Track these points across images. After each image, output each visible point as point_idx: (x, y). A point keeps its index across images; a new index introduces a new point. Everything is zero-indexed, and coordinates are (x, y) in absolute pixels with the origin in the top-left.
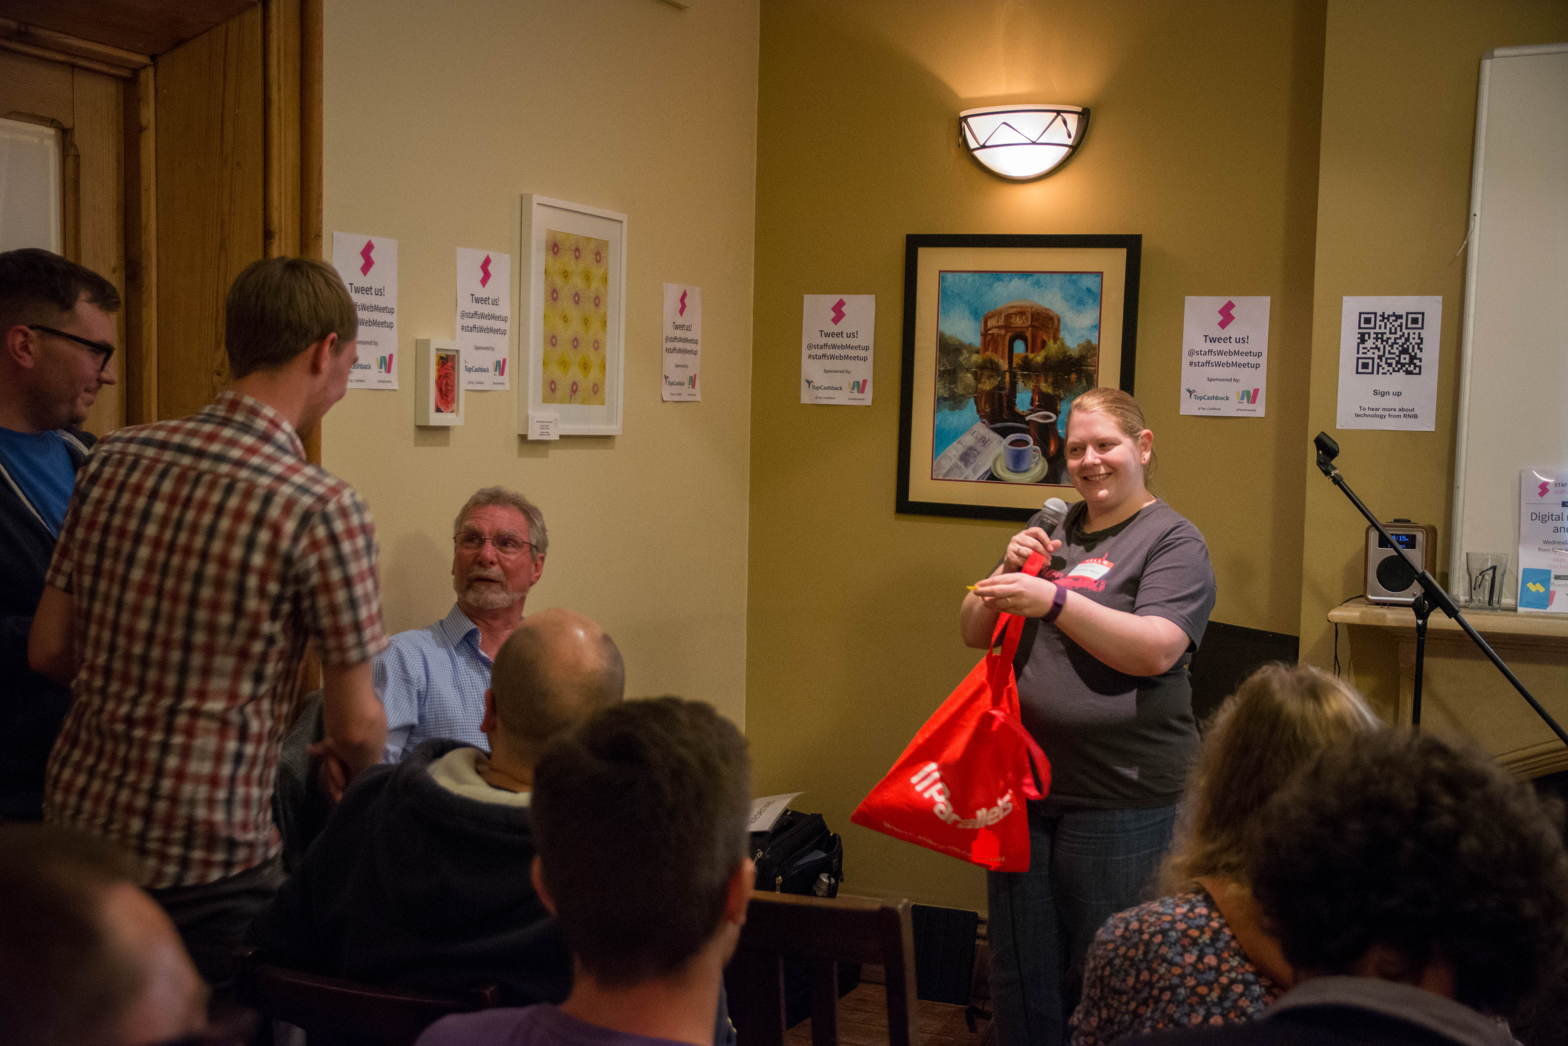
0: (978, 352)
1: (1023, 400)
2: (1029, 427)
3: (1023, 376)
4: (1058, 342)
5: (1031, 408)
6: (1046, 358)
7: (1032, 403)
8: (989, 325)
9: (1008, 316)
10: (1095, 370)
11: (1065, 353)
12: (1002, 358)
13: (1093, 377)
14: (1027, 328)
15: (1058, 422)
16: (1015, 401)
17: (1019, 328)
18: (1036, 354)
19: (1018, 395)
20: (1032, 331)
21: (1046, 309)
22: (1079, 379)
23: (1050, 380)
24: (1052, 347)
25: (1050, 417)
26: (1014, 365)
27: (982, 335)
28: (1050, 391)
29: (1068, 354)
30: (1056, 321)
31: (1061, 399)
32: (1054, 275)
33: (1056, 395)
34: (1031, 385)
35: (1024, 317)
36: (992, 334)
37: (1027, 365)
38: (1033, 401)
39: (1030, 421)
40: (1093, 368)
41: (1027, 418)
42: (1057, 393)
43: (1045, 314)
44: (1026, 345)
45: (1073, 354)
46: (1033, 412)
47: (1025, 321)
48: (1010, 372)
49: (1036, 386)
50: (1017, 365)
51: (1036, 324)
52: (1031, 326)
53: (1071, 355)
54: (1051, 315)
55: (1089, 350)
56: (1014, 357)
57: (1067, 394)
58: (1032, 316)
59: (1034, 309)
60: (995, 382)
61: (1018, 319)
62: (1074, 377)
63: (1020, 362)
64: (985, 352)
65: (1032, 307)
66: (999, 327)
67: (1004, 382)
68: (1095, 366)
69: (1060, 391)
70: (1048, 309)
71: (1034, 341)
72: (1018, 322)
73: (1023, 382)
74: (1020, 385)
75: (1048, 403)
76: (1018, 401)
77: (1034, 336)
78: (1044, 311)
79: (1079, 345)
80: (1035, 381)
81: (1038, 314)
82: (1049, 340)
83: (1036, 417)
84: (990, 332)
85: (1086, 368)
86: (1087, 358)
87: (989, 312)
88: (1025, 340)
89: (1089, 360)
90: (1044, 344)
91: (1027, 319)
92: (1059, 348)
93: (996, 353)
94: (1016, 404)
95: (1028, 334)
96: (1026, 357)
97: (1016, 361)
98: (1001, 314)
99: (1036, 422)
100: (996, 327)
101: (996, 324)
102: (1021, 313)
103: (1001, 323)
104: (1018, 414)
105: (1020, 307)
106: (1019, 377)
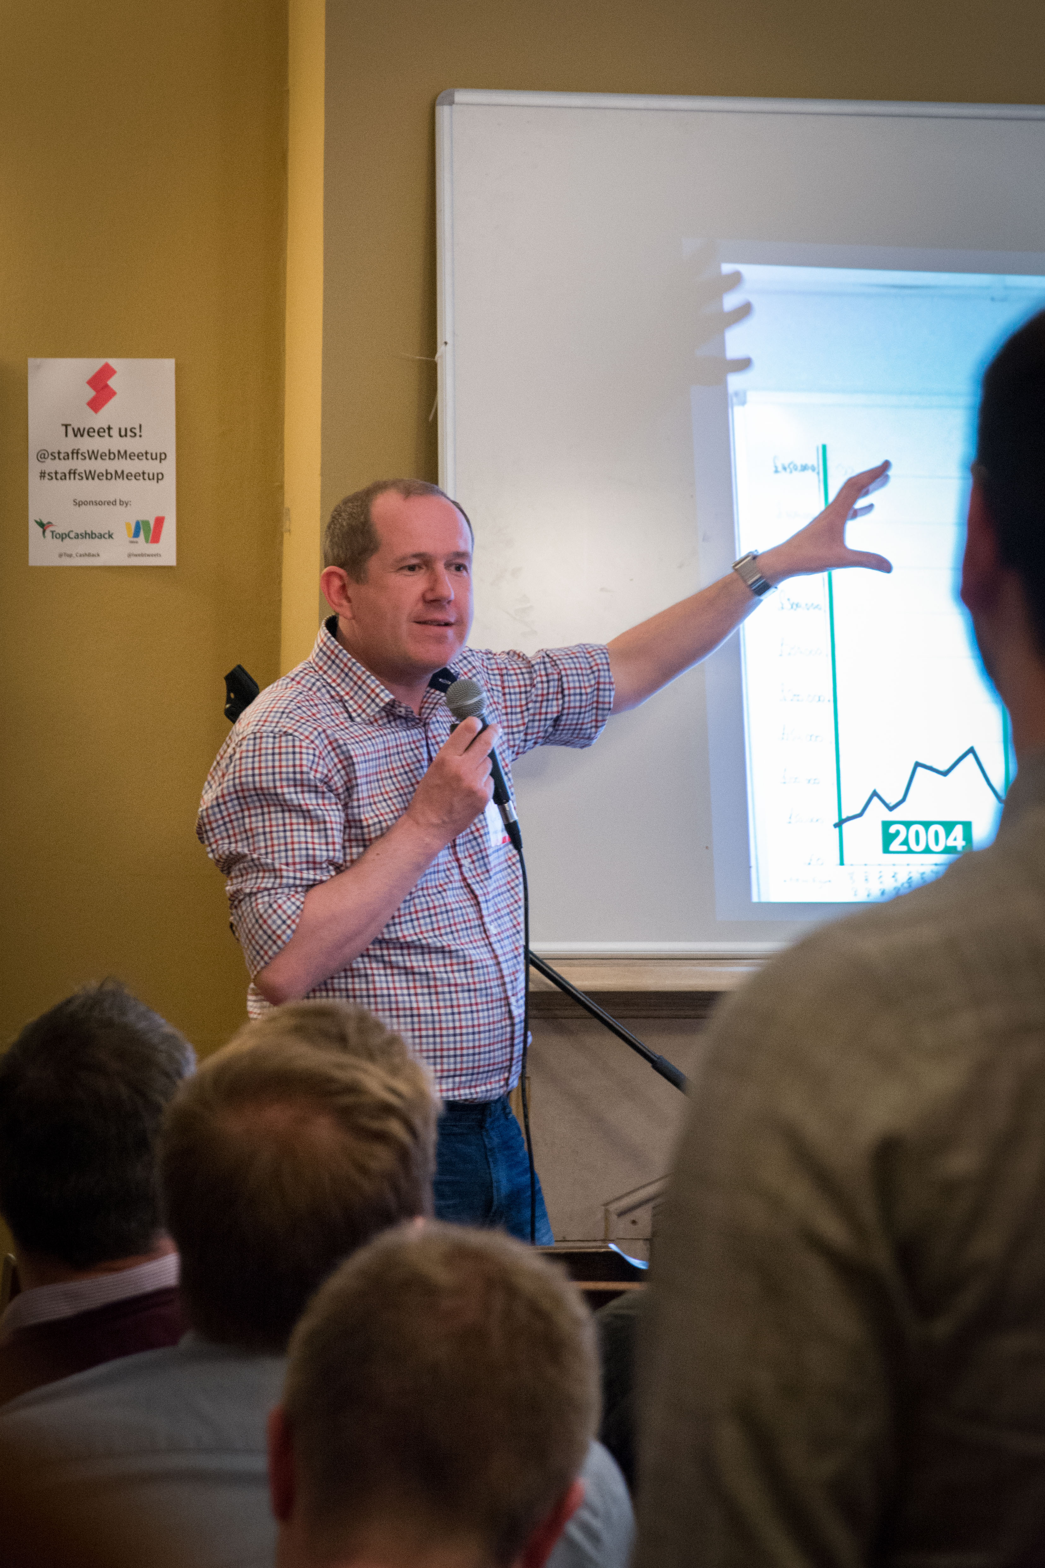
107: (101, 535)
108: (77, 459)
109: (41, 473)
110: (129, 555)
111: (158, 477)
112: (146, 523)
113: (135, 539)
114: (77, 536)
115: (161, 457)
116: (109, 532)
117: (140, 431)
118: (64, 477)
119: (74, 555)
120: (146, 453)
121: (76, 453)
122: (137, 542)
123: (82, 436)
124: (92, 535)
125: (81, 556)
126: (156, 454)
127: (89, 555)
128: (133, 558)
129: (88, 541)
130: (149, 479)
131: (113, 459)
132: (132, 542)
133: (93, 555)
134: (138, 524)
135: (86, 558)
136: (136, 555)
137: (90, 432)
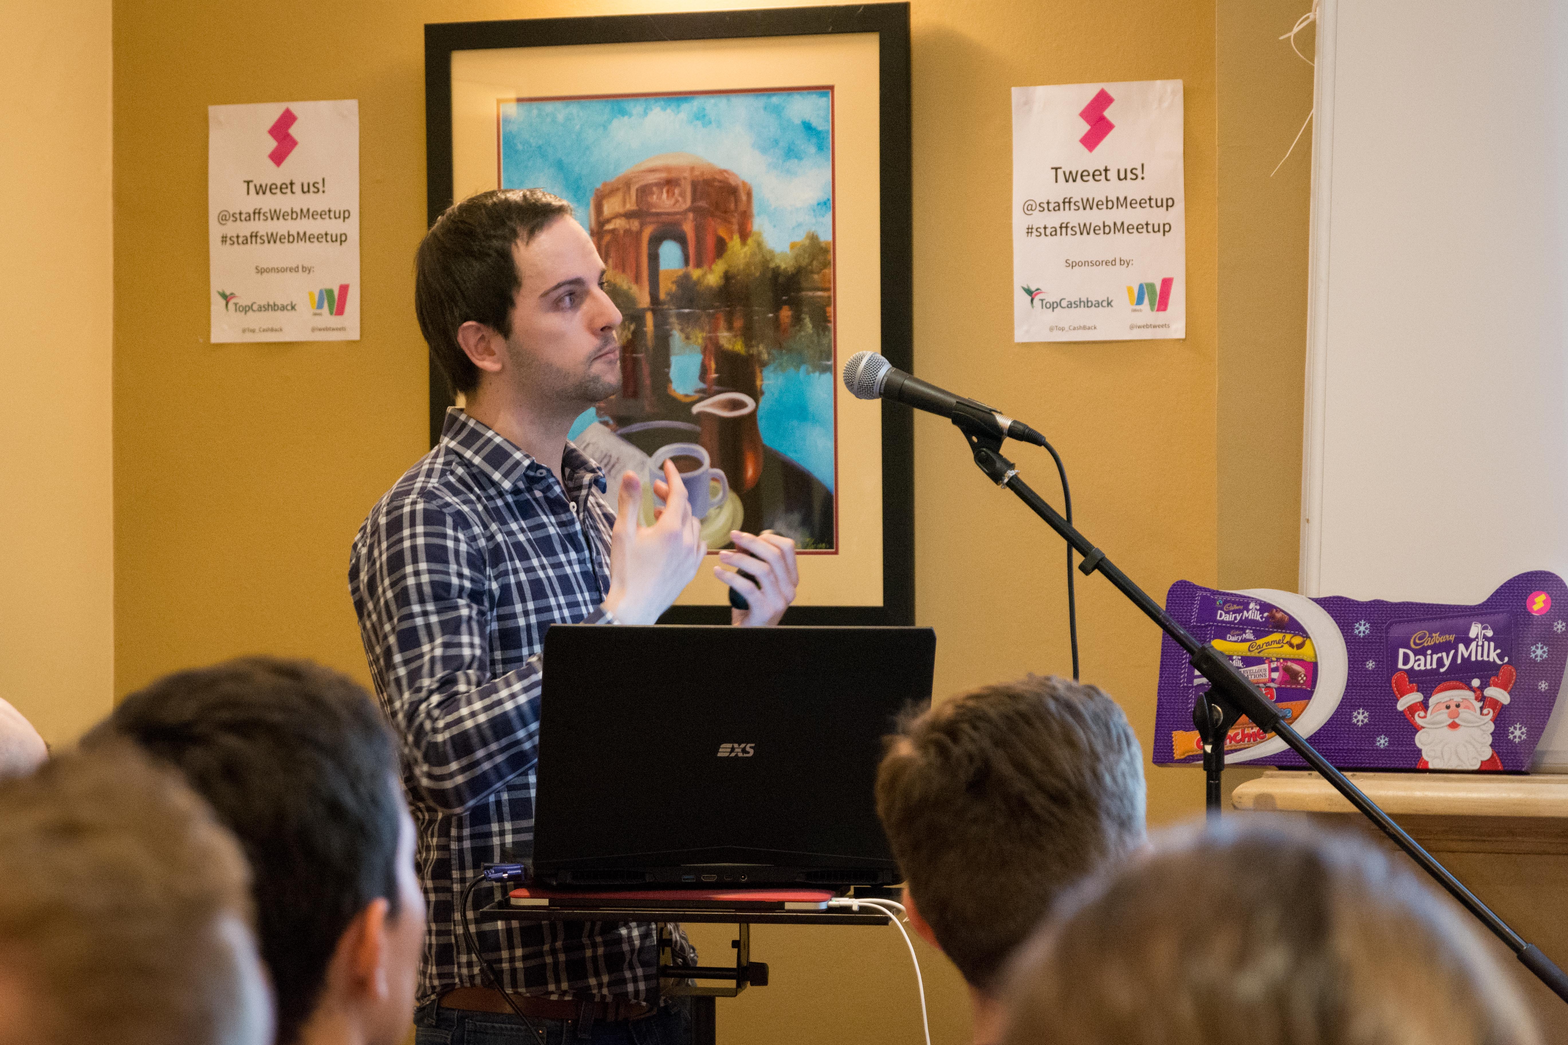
2: (698, 429)
3: (682, 317)
4: (750, 241)
5: (702, 386)
6: (727, 277)
7: (703, 376)
8: (608, 209)
9: (644, 191)
10: (829, 297)
11: (765, 263)
12: (637, 279)
13: (825, 312)
14: (685, 212)
15: (760, 413)
16: (668, 374)
17: (668, 214)
18: (706, 267)
19: (674, 360)
20: (695, 219)
21: (722, 172)
22: (797, 320)
23: (738, 323)
24: (740, 251)
25: (742, 405)
26: (662, 296)
28: (739, 347)
29: (772, 265)
30: (744, 198)
31: (764, 365)
33: (752, 355)
34: (699, 336)
35: (677, 191)
36: (613, 231)
37: (687, 294)
38: (704, 370)
39: (700, 414)
40: (825, 294)
41: (696, 409)
42: (754, 351)
43: (720, 181)
44: (685, 250)
45: (783, 266)
46: (705, 394)
47: (680, 199)
48: (654, 312)
49: (710, 339)
50: (668, 294)
51: (702, 204)
52: (693, 209)
53: (778, 267)
54: (733, 183)
55: (813, 257)
56: (662, 278)
57: (774, 352)
58: (695, 185)
59: (697, 173)
61: (665, 195)
62: (786, 312)
63: (674, 288)
65: (692, 169)
66: (629, 215)
67: (645, 333)
68: (827, 289)
69: (761, 347)
70: (725, 171)
71: (699, 240)
72: (666, 201)
73: (682, 330)
74: (677, 337)
75: (737, 373)
76: (674, 372)
77: (699, 230)
78: (717, 177)
79: (793, 246)
80: (708, 328)
81: (706, 182)
82: (731, 238)
83: (713, 405)
84: (609, 226)
85: (810, 294)
86: (812, 272)
87: (605, 184)
88: (682, 240)
89: (816, 277)
90: (721, 247)
91: (682, 194)
92: (753, 254)
93: (624, 271)
94: (669, 381)
95: (688, 228)
96: (686, 277)
97: (666, 285)
98: (630, 184)
99: (714, 416)
100: (617, 216)
101: (621, 210)
102: (670, 183)
103: (631, 206)
104: (674, 400)
105: (668, 169)
106: (673, 320)
107: (1098, 304)
108: (1070, 209)
109: (1028, 229)
110: (1132, 327)
111: (1165, 229)
112: (1151, 286)
113: (1138, 307)
114: (1070, 305)
115: (1168, 203)
116: (1108, 298)
117: (1143, 173)
118: (1054, 233)
119: (1067, 329)
120: (1150, 199)
121: (1067, 202)
122: (1141, 310)
123: (1074, 181)
124: (1087, 304)
125: (1074, 329)
126: (1162, 200)
127: (1084, 328)
128: (1136, 330)
129: (1082, 310)
130: (1154, 231)
131: (1111, 209)
132: (1135, 310)
133: (1089, 328)
134: (1141, 287)
135: (1080, 331)
136: (1139, 327)
137: (1083, 175)
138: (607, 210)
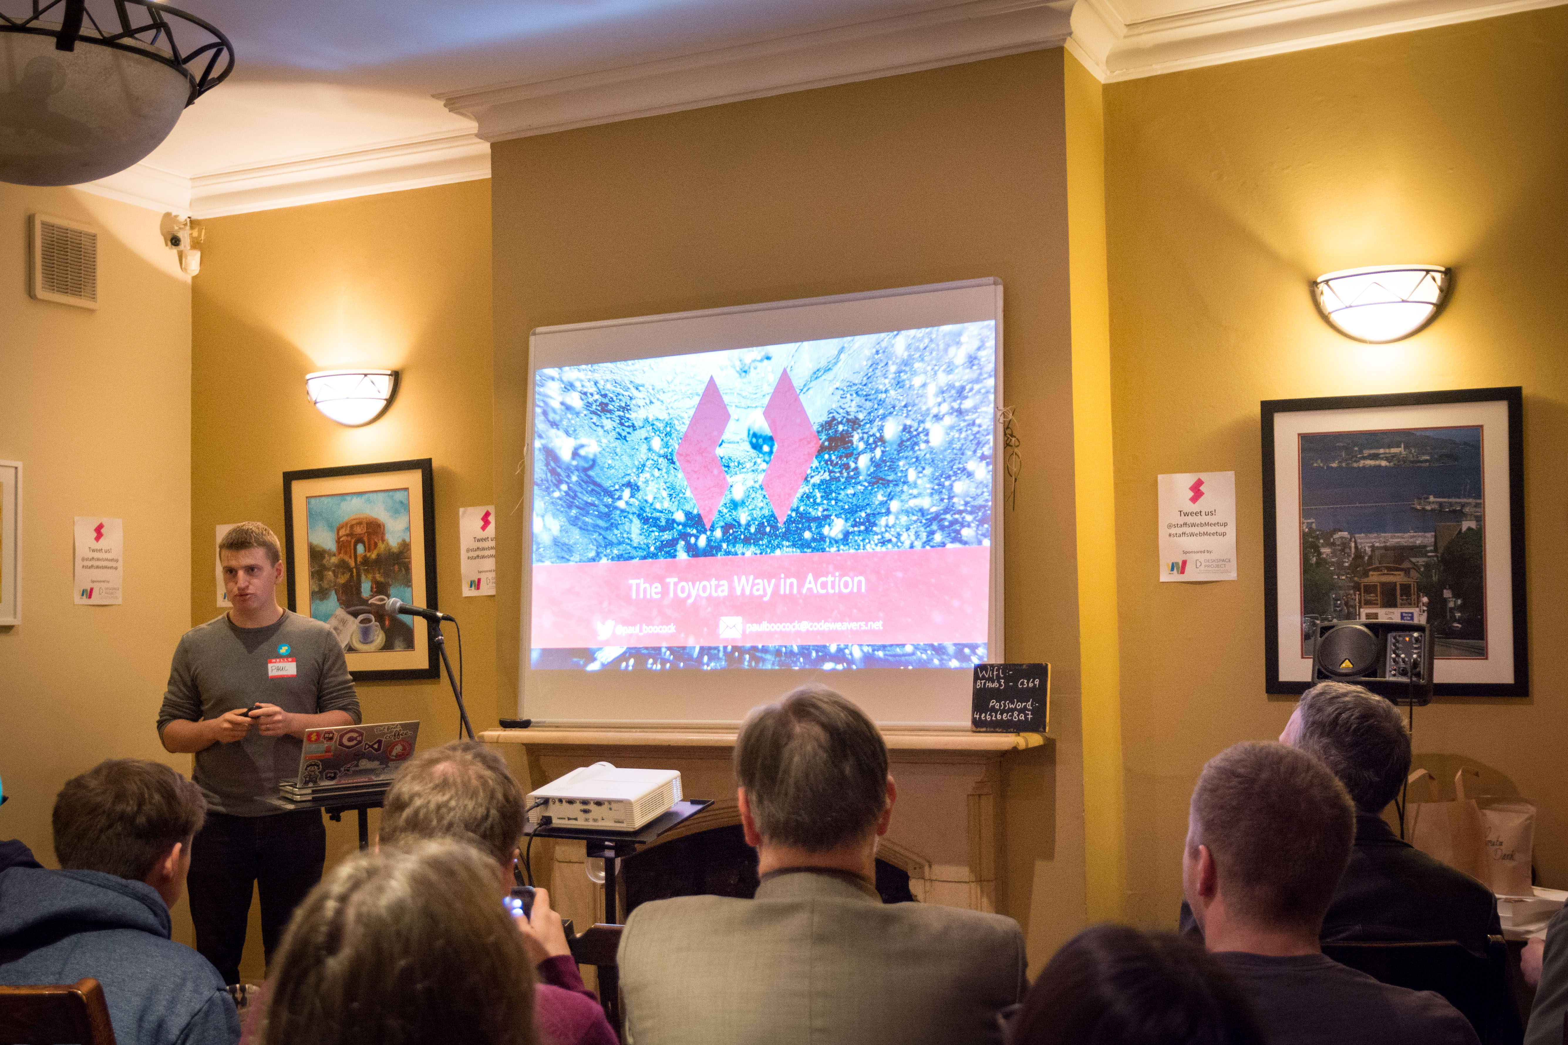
0: (334, 555)
1: (366, 588)
2: (371, 609)
3: (364, 570)
4: (385, 543)
5: (371, 593)
6: (378, 555)
7: (371, 591)
9: (352, 527)
10: (409, 562)
11: (389, 550)
12: (350, 557)
13: (408, 568)
14: (365, 534)
16: (360, 590)
17: (359, 534)
18: (371, 553)
19: (362, 585)
20: (368, 536)
21: (375, 519)
22: (400, 570)
23: (382, 571)
24: (381, 546)
25: (382, 599)
26: (358, 563)
27: (337, 542)
28: (382, 580)
29: (392, 551)
30: (383, 528)
31: (390, 586)
32: (381, 495)
33: (386, 583)
34: (370, 576)
35: (362, 526)
36: (342, 541)
37: (366, 561)
38: (372, 588)
39: (371, 604)
40: (408, 560)
41: (370, 602)
42: (387, 581)
43: (375, 523)
44: (365, 547)
45: (395, 551)
46: (372, 597)
48: (356, 568)
49: (373, 577)
50: (360, 562)
51: (370, 530)
52: (367, 532)
54: (379, 523)
55: (404, 547)
56: (358, 557)
57: (393, 581)
58: (367, 524)
59: (368, 520)
60: (347, 576)
61: (358, 528)
62: (396, 567)
63: (362, 559)
64: (339, 553)
65: (366, 519)
66: (347, 535)
67: (353, 577)
68: (409, 558)
69: (389, 580)
70: (377, 519)
71: (369, 544)
72: (358, 530)
73: (365, 574)
74: (363, 577)
75: (381, 589)
76: (362, 589)
77: (369, 540)
78: (374, 521)
79: (398, 544)
80: (372, 573)
81: (371, 523)
82: (379, 542)
83: (375, 600)
84: (342, 539)
85: (404, 560)
87: (339, 525)
88: (364, 543)
89: (405, 554)
90: (376, 545)
91: (364, 528)
92: (386, 547)
93: (346, 554)
94: (361, 592)
95: (365, 539)
96: (365, 556)
97: (359, 559)
98: (347, 525)
99: (374, 604)
100: (344, 535)
101: (344, 533)
102: (360, 523)
103: (348, 532)
104: (361, 598)
105: (359, 519)
106: (362, 571)
138: (341, 534)
